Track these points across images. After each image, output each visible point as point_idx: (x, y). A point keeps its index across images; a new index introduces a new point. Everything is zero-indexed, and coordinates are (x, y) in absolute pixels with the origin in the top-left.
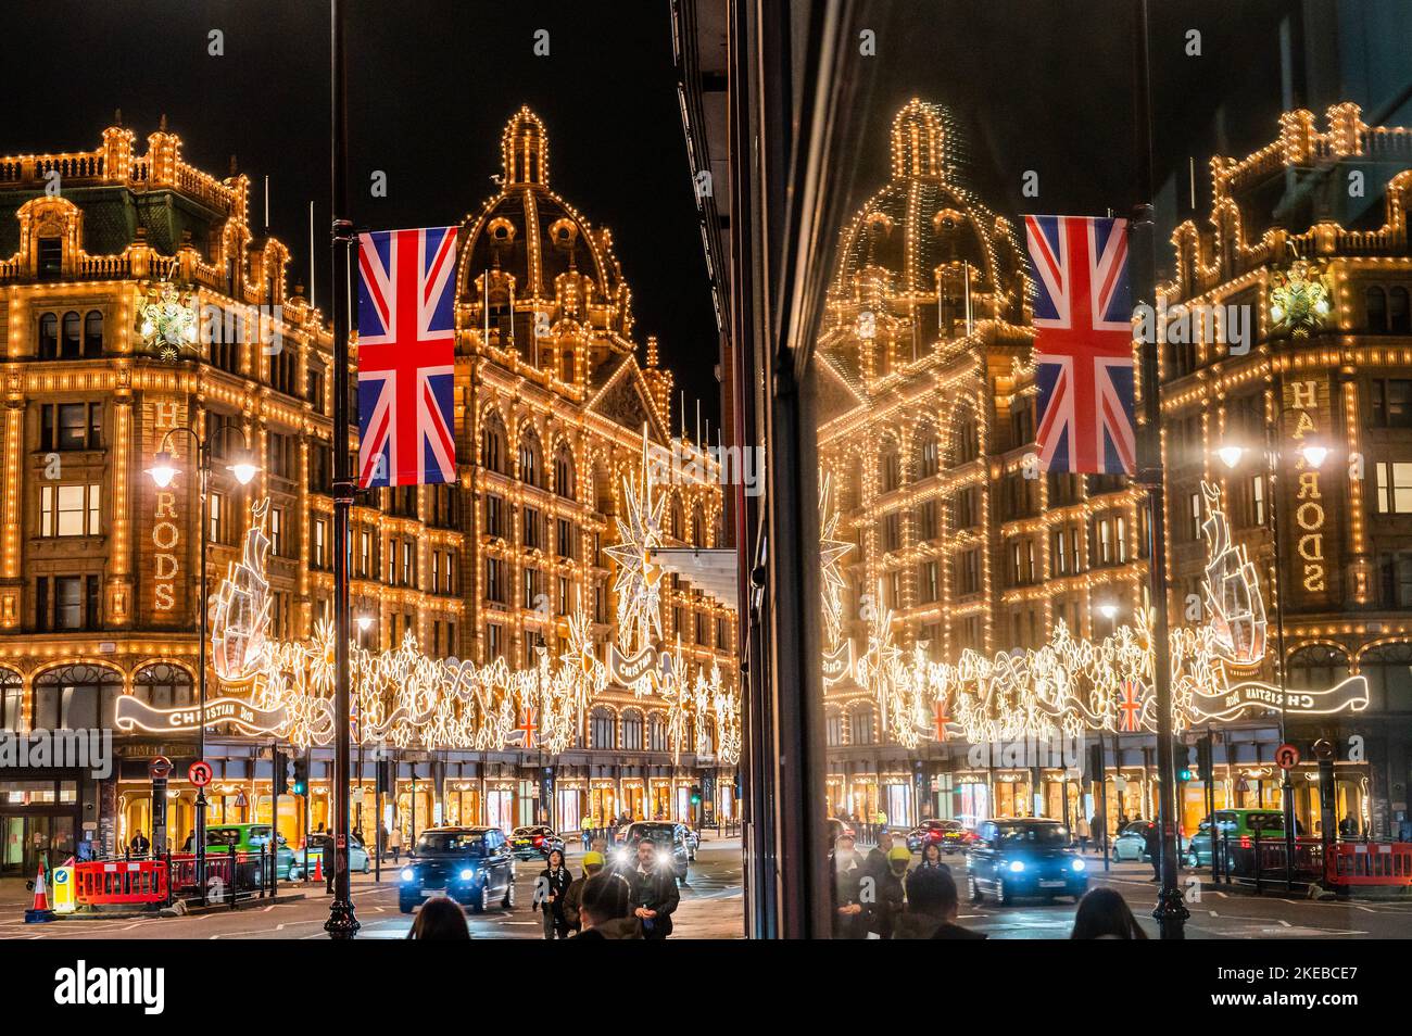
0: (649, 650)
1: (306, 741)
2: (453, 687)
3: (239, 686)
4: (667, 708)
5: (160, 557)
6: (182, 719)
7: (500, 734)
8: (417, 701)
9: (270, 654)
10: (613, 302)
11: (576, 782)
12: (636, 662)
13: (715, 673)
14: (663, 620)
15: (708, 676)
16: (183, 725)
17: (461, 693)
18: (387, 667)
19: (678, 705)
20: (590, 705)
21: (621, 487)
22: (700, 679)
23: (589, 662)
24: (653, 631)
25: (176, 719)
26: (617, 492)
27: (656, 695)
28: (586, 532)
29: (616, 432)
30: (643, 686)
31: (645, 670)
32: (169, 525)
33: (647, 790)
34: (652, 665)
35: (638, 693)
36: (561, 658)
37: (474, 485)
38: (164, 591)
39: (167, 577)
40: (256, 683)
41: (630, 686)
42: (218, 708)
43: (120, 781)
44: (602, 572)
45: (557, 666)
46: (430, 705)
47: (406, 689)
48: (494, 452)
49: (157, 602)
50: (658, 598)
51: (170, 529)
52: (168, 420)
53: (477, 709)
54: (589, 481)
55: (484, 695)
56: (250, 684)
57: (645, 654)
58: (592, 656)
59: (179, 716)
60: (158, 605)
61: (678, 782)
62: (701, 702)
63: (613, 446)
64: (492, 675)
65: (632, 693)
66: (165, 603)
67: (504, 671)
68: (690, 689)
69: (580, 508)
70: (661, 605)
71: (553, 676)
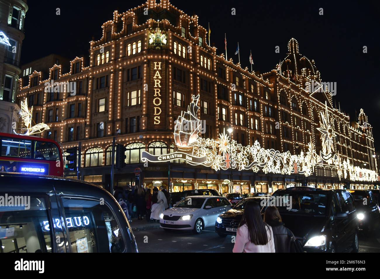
0: (331, 153)
1: (217, 168)
2: (273, 157)
3: (186, 149)
4: (337, 167)
5: (155, 108)
6: (162, 158)
7: (289, 171)
8: (260, 160)
9: (201, 141)
10: (316, 74)
11: (313, 184)
12: (328, 156)
13: (348, 161)
14: (334, 147)
15: (346, 161)
16: (162, 160)
17: (276, 159)
18: (249, 150)
19: (339, 167)
20: (316, 165)
21: (321, 116)
22: (344, 161)
23: (314, 154)
24: (332, 149)
25: (160, 158)
26: (320, 117)
27: (333, 164)
28: (312, 124)
29: (318, 103)
30: (330, 162)
31: (330, 158)
32: (158, 98)
33: (333, 186)
34: (332, 157)
35: (329, 163)
36: (307, 153)
37: (278, 108)
38: (157, 118)
39: (158, 114)
40: (194, 149)
41: (327, 161)
42: (175, 155)
43: (145, 178)
44: (317, 134)
45: (305, 155)
46: (265, 161)
47: (257, 156)
48: (284, 101)
49: (155, 122)
50: (332, 142)
51: (159, 100)
52: (158, 67)
53: (281, 163)
54: (312, 113)
55: (283, 160)
56: (192, 149)
57: (330, 154)
58: (315, 153)
59: (161, 157)
60: (155, 123)
61: (341, 185)
62: (345, 167)
63: (317, 106)
64: (286, 155)
65: (327, 163)
66: (157, 122)
67: (290, 154)
68: (342, 163)
69: (310, 119)
70: (333, 144)
71: (305, 157)
